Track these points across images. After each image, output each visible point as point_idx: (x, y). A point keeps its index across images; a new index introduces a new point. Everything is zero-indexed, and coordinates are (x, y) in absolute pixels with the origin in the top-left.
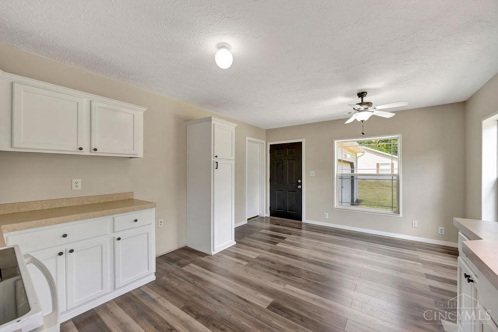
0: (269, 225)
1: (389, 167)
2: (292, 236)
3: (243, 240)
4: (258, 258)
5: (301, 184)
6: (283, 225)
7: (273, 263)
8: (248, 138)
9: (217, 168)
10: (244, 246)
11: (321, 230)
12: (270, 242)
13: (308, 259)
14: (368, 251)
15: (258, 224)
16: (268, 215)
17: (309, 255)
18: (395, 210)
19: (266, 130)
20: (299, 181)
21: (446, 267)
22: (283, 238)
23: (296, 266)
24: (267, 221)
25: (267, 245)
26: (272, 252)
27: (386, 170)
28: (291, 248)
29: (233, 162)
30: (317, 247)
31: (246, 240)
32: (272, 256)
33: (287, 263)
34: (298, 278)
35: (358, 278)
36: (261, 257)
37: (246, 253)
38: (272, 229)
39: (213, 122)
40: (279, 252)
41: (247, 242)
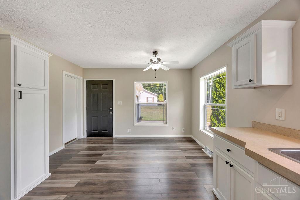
0: (86, 146)
1: (152, 99)
2: (107, 151)
3: (59, 169)
4: (79, 184)
5: (112, 110)
6: (98, 143)
7: (94, 184)
8: (64, 72)
9: (21, 98)
10: (62, 175)
11: (126, 141)
12: (88, 162)
13: (124, 169)
14: (157, 150)
15: (76, 146)
16: (85, 136)
17: (123, 164)
18: (165, 122)
19: (84, 69)
20: (111, 109)
21: (190, 149)
22: (101, 155)
23: (115, 179)
24: (84, 142)
25: (87, 166)
26: (92, 172)
27: (150, 100)
28: (108, 162)
29: (47, 93)
30: (127, 156)
31: (64, 167)
32: (92, 177)
33: (107, 179)
34: (119, 193)
35: (159, 173)
36: (82, 181)
37: (64, 183)
38: (89, 149)
39: (13, 43)
40: (99, 171)
41: (64, 169)
